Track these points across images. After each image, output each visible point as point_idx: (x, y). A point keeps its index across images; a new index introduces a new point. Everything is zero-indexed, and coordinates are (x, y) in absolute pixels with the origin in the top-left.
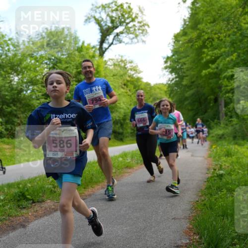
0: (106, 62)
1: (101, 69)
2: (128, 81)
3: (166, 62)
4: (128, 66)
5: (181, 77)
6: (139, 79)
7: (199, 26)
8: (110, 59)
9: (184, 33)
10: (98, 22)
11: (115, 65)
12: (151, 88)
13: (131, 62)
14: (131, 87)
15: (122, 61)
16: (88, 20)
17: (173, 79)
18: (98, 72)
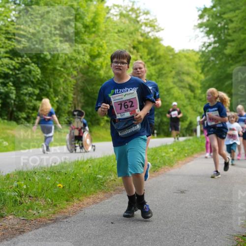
0: (108, 10)
1: (101, 20)
2: (140, 42)
3: (201, 17)
4: (142, 18)
5: (224, 43)
6: (156, 41)
8: (114, 5)
11: (121, 15)
12: (175, 56)
13: (147, 13)
14: (144, 52)
15: (132, 10)
17: (210, 45)
18: (95, 24)
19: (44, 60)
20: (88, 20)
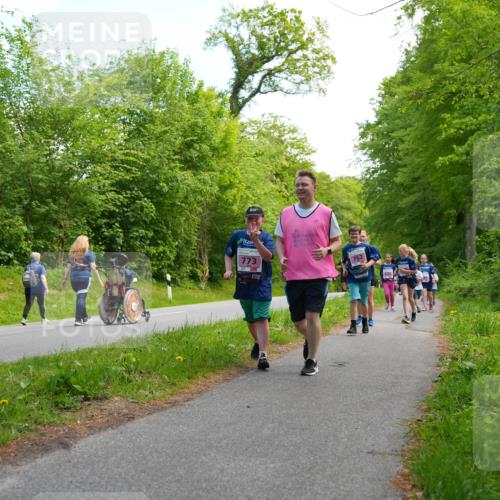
0: (243, 127)
1: (233, 140)
2: (284, 168)
3: (363, 135)
4: (287, 137)
5: (393, 169)
6: (306, 166)
7: (437, 67)
8: (251, 121)
9: (405, 78)
10: (233, 46)
11: (260, 133)
12: (330, 185)
13: (294, 131)
15: (275, 127)
16: (211, 40)
17: (375, 172)
18: (226, 146)
19: (160, 193)
20: (216, 140)
